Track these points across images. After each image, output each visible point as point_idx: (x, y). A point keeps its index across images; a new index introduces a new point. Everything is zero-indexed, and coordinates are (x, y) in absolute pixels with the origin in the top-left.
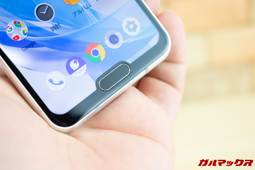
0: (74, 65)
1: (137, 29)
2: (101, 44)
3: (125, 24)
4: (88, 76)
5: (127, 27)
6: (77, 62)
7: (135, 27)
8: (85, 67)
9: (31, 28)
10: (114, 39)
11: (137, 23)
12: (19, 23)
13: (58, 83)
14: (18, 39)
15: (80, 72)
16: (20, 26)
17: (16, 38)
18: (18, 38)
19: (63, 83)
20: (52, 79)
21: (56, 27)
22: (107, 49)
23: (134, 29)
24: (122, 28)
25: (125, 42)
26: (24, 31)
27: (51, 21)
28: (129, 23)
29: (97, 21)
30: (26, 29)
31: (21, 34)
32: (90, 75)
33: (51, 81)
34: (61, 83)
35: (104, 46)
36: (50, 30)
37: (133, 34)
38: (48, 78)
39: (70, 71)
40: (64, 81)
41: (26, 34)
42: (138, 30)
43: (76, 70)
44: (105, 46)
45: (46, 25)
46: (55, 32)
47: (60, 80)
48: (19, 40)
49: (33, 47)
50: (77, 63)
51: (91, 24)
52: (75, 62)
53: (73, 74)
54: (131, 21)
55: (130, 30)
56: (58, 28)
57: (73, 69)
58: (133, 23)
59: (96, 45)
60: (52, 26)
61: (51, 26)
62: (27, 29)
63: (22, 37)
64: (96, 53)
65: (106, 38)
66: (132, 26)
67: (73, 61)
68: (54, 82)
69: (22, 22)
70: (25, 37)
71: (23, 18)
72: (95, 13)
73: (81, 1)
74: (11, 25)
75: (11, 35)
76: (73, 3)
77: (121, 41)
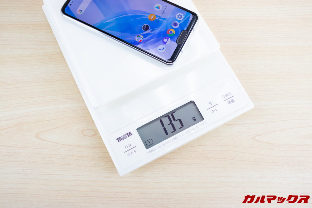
0: (165, 40)
1: (182, 17)
3: (177, 17)
8: (169, 39)
10: (175, 24)
12: (139, 36)
18: (141, 41)
22: (175, 29)
24: (176, 19)
25: (180, 23)
27: (150, 29)
29: (166, 21)
30: (142, 37)
32: (173, 41)
33: (160, 49)
34: (164, 48)
36: (151, 33)
37: (181, 19)
38: (158, 49)
39: (165, 43)
40: (164, 47)
43: (167, 42)
44: (173, 28)
45: (148, 31)
46: (153, 32)
49: (148, 41)
51: (164, 23)
52: (165, 39)
53: (167, 44)
54: (179, 15)
56: (153, 30)
61: (150, 31)
63: (142, 40)
64: (171, 32)
65: (172, 25)
66: (180, 17)
69: (140, 35)
71: (139, 33)
72: (164, 19)
73: (157, 17)
74: (136, 37)
75: (138, 41)
76: (154, 19)
77: (178, 24)
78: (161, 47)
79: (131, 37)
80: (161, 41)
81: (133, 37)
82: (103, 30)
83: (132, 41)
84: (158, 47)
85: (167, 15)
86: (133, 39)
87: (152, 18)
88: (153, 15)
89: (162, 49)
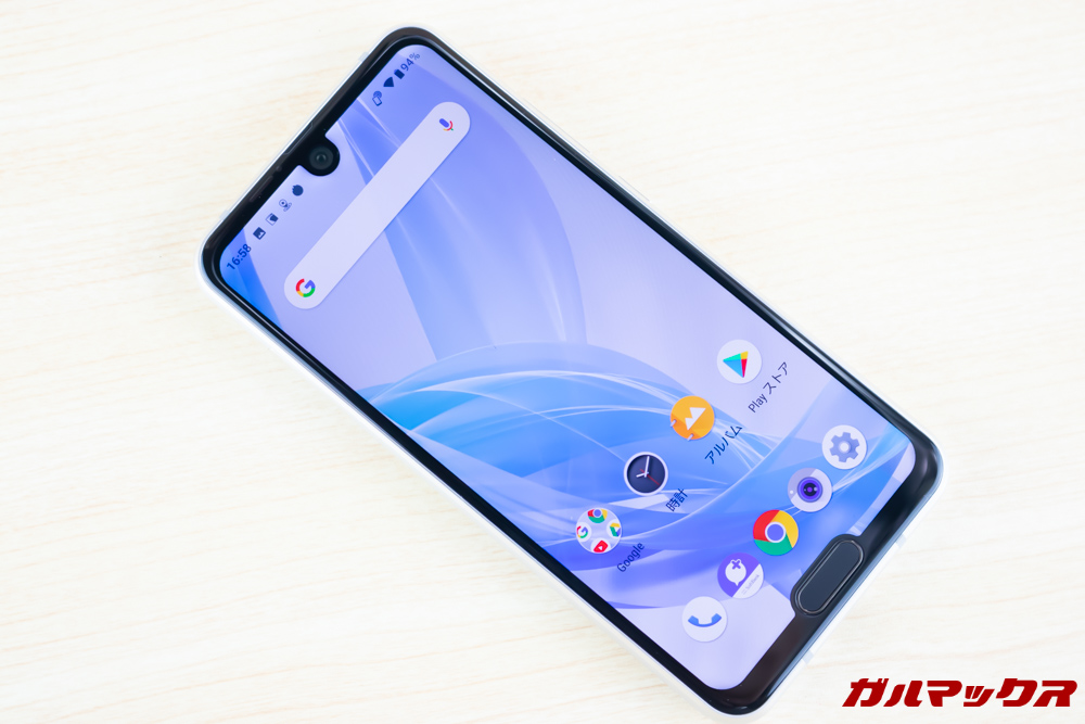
0: (734, 574)
1: (857, 449)
2: (783, 509)
3: (827, 445)
4: (770, 588)
5: (835, 451)
6: (740, 564)
7: (853, 445)
8: (759, 570)
9: (624, 516)
10: (810, 490)
11: (856, 434)
12: (598, 513)
13: (710, 622)
14: (603, 550)
15: (750, 585)
16: (602, 519)
17: (601, 548)
18: (605, 546)
19: (720, 618)
20: (696, 616)
21: (677, 499)
22: (803, 520)
23: (852, 452)
24: (823, 458)
25: (836, 488)
26: (612, 529)
27: (664, 489)
28: (836, 440)
29: (763, 458)
30: (616, 523)
31: (608, 537)
32: (775, 586)
33: (694, 621)
34: (716, 619)
35: (790, 512)
38: (686, 616)
39: (730, 588)
40: (722, 614)
41: (617, 534)
42: (861, 450)
43: (741, 583)
44: (792, 511)
45: (656, 500)
46: (678, 510)
47: (713, 615)
48: (607, 550)
49: (639, 556)
50: (739, 567)
51: (751, 470)
52: (736, 565)
53: (738, 594)
54: (840, 435)
55: (843, 458)
56: (682, 500)
57: (734, 584)
58: (846, 437)
59: (772, 514)
60: (667, 499)
62: (617, 521)
63: (612, 541)
64: (777, 532)
65: (792, 492)
66: (844, 447)
67: (731, 565)
68: (700, 622)
69: (604, 511)
70: (617, 539)
71: (605, 501)
72: (752, 440)
73: (718, 422)
74: (584, 521)
75: (589, 543)
76: (702, 433)
77: (828, 490)
78: (705, 605)
79: (556, 512)
80: (713, 573)
81: (565, 513)
82: (411, 433)
83: (557, 537)
84: (685, 602)
85: (773, 426)
86: (563, 527)
87: (689, 423)
88: (699, 402)
89: (705, 619)
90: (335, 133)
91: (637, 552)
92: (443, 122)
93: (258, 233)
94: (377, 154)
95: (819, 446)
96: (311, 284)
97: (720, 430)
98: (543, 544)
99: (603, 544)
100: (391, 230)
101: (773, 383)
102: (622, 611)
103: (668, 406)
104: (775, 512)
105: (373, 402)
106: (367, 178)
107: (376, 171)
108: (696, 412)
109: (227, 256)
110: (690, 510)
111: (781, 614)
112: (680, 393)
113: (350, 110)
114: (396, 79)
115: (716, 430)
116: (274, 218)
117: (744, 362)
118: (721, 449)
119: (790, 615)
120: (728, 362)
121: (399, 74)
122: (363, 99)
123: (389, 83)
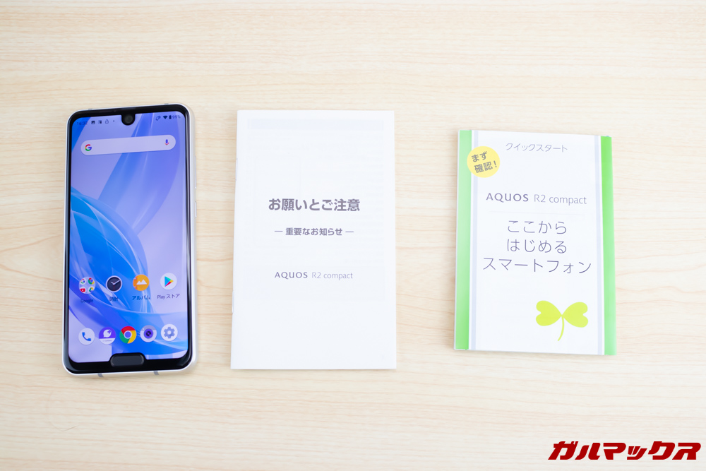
0: (106, 333)
2: (137, 331)
3: (166, 327)
4: (110, 347)
5: (166, 331)
7: (172, 335)
8: (113, 339)
9: (97, 289)
10: (148, 334)
11: (176, 333)
12: (92, 281)
13: (87, 339)
15: (107, 341)
16: (91, 283)
21: (114, 299)
22: (138, 338)
23: (170, 336)
24: (161, 330)
25: (156, 341)
26: (91, 289)
28: (169, 329)
29: (146, 312)
30: (93, 288)
31: (87, 289)
33: (84, 334)
34: (89, 340)
36: (109, 299)
37: (166, 338)
38: (83, 331)
39: (101, 336)
40: (92, 340)
41: (90, 291)
42: (173, 338)
43: (105, 338)
44: (138, 334)
45: (109, 293)
46: (111, 302)
47: (90, 338)
48: (84, 293)
49: (89, 303)
51: (140, 312)
52: (109, 332)
53: (101, 340)
54: (172, 328)
55: (166, 335)
56: (115, 301)
57: (103, 336)
58: (173, 330)
59: (132, 329)
60: (112, 296)
63: (87, 292)
64: (128, 335)
65: (143, 329)
66: (169, 333)
68: (85, 336)
69: (94, 281)
70: (89, 293)
71: (97, 279)
72: (149, 306)
73: (146, 291)
74: (86, 279)
75: (81, 286)
76: (139, 289)
77: (153, 339)
79: (82, 269)
81: (85, 272)
82: (71, 211)
83: (76, 275)
84: (87, 327)
85: (158, 307)
86: (79, 274)
87: (139, 283)
88: (147, 281)
89: (87, 337)
90: (139, 116)
91: (90, 301)
92: (167, 141)
93: (93, 122)
94: (142, 132)
95: (163, 325)
96: (91, 148)
97: (144, 293)
98: (70, 274)
99: (84, 290)
100: (124, 155)
101: (171, 296)
102: (70, 312)
103: (138, 273)
104: (133, 329)
105: (72, 193)
106: (133, 136)
107: (137, 136)
108: (144, 282)
109: (80, 120)
110: (114, 305)
111: (106, 357)
112: (145, 272)
113: (148, 115)
114: (168, 117)
115: (143, 292)
116: (101, 122)
117: (170, 283)
118: (139, 298)
119: (108, 360)
120: (166, 279)
121: (170, 117)
122: (154, 115)
123: (165, 117)
